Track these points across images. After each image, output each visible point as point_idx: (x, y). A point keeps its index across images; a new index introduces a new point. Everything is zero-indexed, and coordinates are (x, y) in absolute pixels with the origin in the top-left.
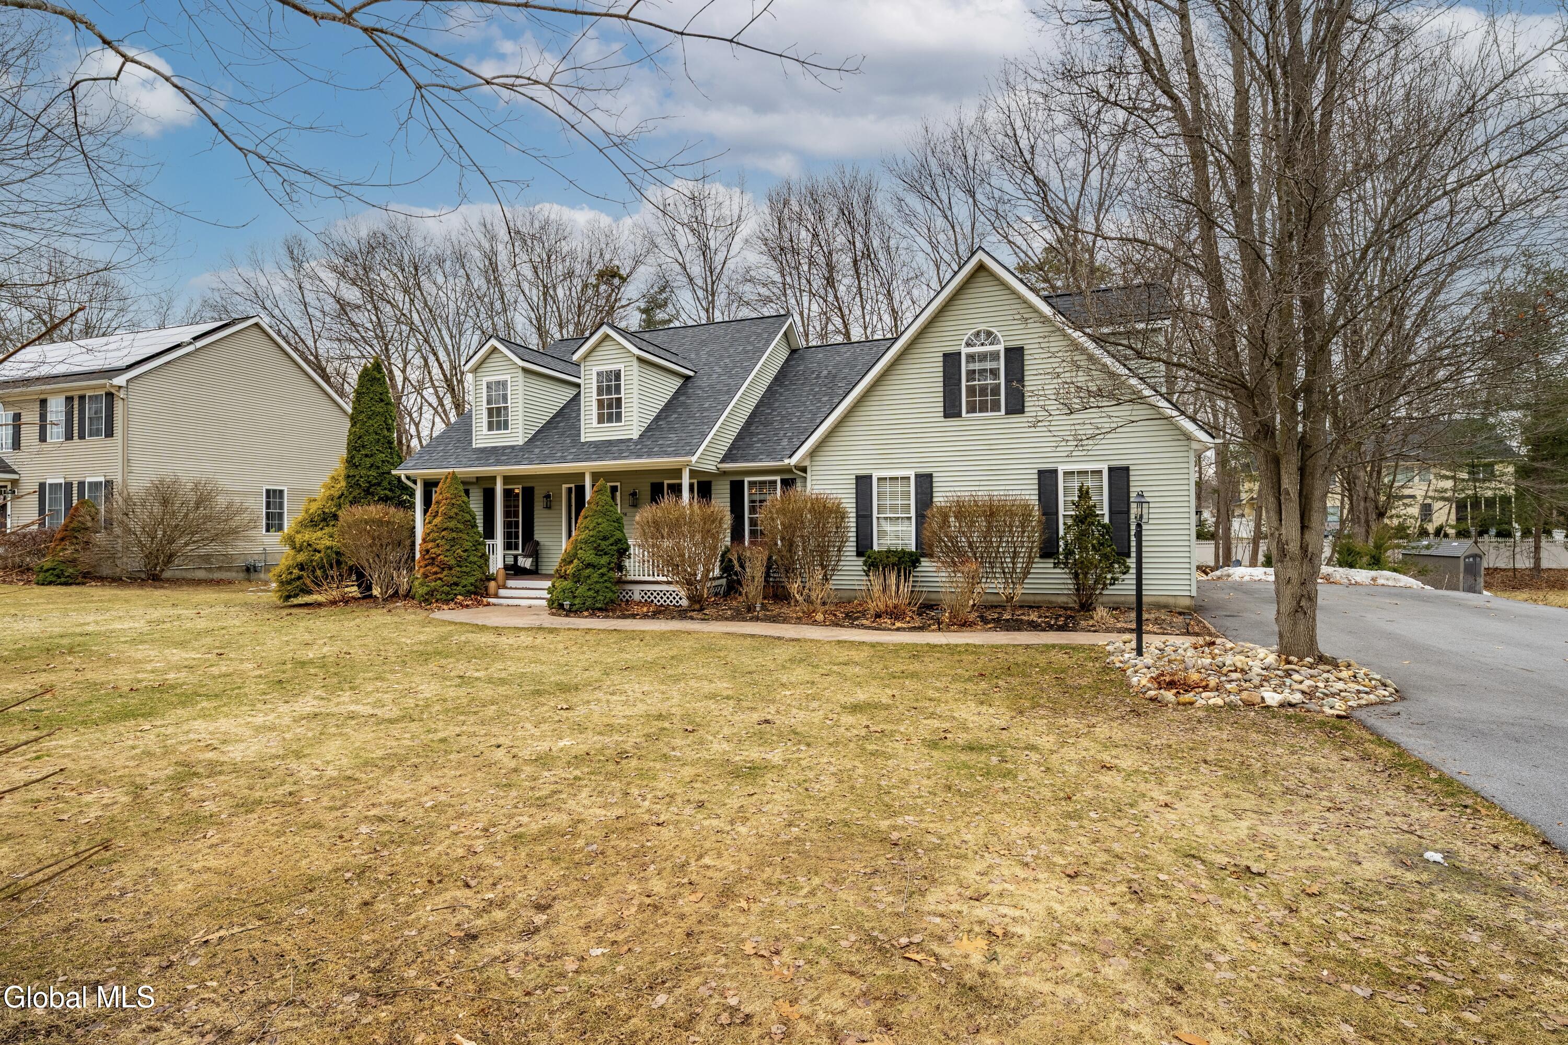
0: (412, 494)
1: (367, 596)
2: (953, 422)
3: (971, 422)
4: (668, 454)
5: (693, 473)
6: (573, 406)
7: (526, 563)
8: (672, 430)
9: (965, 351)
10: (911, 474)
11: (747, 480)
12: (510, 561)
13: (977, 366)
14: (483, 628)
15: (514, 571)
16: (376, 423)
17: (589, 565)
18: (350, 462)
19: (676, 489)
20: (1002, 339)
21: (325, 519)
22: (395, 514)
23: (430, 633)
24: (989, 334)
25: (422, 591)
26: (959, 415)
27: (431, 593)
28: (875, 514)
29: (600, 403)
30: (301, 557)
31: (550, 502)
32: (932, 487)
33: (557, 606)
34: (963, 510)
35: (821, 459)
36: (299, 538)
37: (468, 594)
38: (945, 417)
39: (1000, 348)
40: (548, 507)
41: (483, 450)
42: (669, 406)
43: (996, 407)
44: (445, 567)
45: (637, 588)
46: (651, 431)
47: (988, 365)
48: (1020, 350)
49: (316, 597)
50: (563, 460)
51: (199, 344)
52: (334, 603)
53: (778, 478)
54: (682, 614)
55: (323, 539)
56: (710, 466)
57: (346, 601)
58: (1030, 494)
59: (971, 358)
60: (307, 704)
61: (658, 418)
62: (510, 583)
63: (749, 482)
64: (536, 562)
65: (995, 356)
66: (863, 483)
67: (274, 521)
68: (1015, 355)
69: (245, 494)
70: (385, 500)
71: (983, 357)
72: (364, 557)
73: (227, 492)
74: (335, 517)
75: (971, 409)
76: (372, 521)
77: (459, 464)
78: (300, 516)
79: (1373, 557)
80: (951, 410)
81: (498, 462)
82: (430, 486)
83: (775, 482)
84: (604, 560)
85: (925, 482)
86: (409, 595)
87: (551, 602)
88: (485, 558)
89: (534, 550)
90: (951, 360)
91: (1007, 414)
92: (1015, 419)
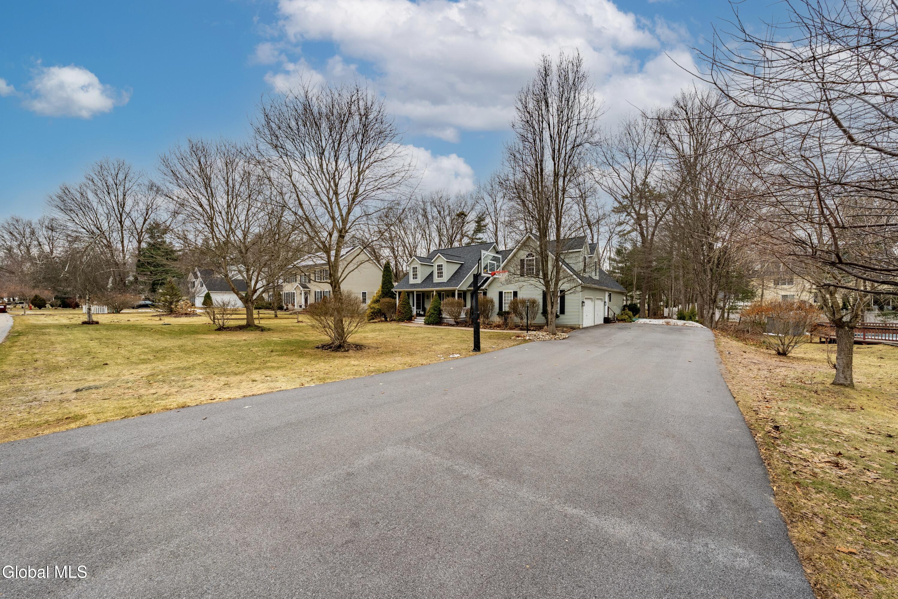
0: (396, 295)
1: (386, 320)
2: (522, 278)
3: (527, 278)
4: (452, 286)
5: (458, 291)
6: (431, 274)
7: (422, 313)
8: (454, 280)
9: (526, 259)
10: (512, 291)
12: (418, 312)
13: (529, 263)
14: (410, 327)
15: (418, 315)
16: (388, 278)
17: (432, 313)
18: (382, 287)
19: (453, 295)
21: (377, 301)
22: (392, 300)
23: (398, 326)
25: (398, 319)
26: (524, 276)
27: (399, 319)
28: (503, 302)
29: (438, 273)
30: (372, 310)
31: (428, 297)
32: (517, 295)
33: (427, 323)
34: (523, 302)
35: (491, 287)
36: (372, 306)
37: (407, 320)
39: (534, 258)
40: (428, 299)
41: (412, 284)
42: (456, 273)
43: (533, 274)
44: (402, 313)
45: (445, 320)
46: (450, 280)
47: (532, 263)
49: (376, 321)
50: (429, 287)
51: (348, 254)
52: (379, 322)
54: (453, 325)
55: (377, 306)
56: (465, 288)
57: (382, 321)
59: (527, 261)
60: (377, 333)
61: (452, 276)
62: (418, 318)
64: (425, 313)
65: (533, 260)
66: (501, 293)
67: (364, 300)
69: (357, 293)
70: (390, 297)
71: (530, 260)
72: (385, 311)
73: (354, 293)
74: (379, 301)
75: (527, 275)
76: (387, 302)
77: (406, 288)
78: (372, 300)
80: (522, 275)
81: (415, 288)
82: (400, 293)
84: (436, 312)
85: (515, 294)
86: (395, 320)
87: (425, 322)
88: (411, 311)
89: (424, 310)
90: (522, 261)
92: (537, 277)
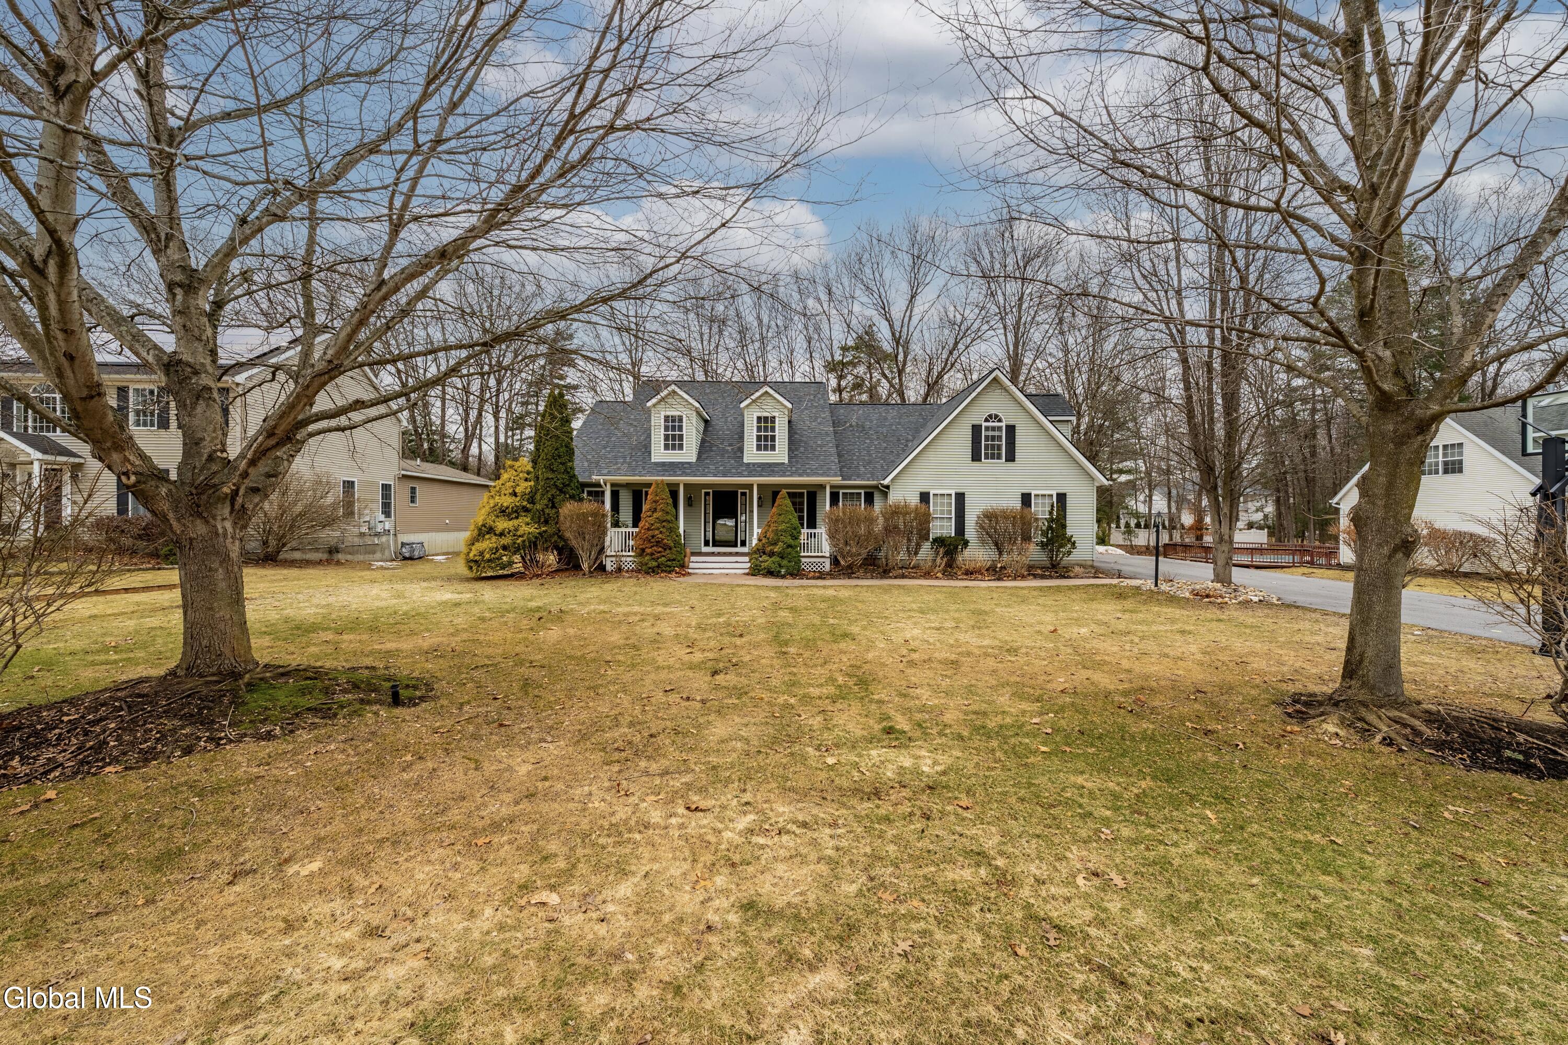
2: (976, 464)
8: (808, 458)
9: (984, 424)
10: (953, 492)
11: (841, 491)
13: (990, 433)
20: (1004, 420)
21: (515, 511)
24: (996, 416)
28: (931, 515)
29: (759, 437)
35: (898, 481)
38: (973, 461)
39: (1003, 424)
41: (664, 464)
42: (792, 442)
43: (999, 457)
46: (793, 458)
47: (996, 433)
48: (1014, 427)
50: (739, 475)
53: (862, 492)
58: (1017, 504)
59: (987, 428)
62: (693, 559)
63: (843, 494)
65: (1000, 428)
66: (924, 496)
68: (1011, 429)
71: (993, 429)
77: (649, 473)
79: (1102, 540)
80: (976, 457)
81: (681, 475)
83: (860, 494)
85: (961, 498)
90: (976, 429)
91: (1006, 461)
92: (1010, 464)
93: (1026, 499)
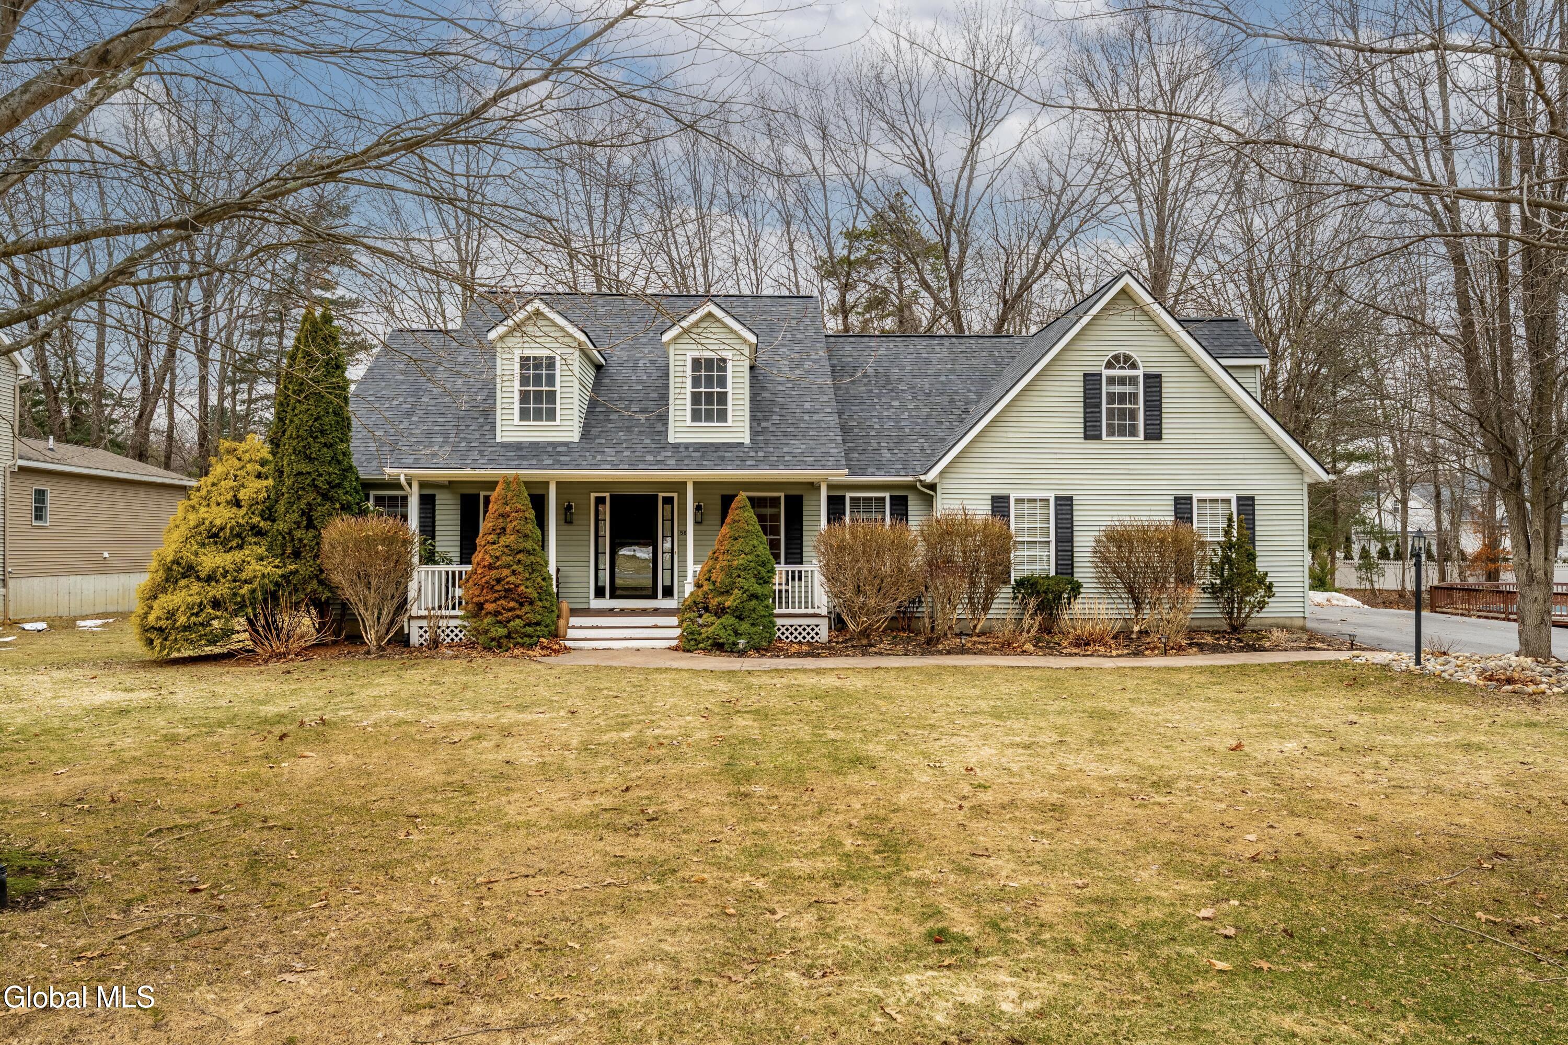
2: (1093, 444)
3: (1111, 444)
9: (1106, 373)
10: (1051, 496)
11: (848, 495)
13: (1117, 389)
20: (1141, 365)
21: (239, 533)
24: (1127, 358)
26: (1099, 437)
29: (696, 396)
31: (570, 515)
32: (1072, 510)
34: (1145, 536)
35: (952, 476)
38: (1085, 438)
39: (1139, 373)
40: (569, 521)
43: (1133, 432)
47: (1128, 389)
48: (1159, 377)
53: (887, 495)
58: (1165, 516)
59: (1111, 380)
63: (852, 499)
65: (1133, 381)
66: (999, 504)
68: (1154, 381)
71: (1122, 381)
75: (1111, 433)
79: (1320, 580)
80: (1091, 433)
81: (553, 464)
83: (883, 499)
85: (1065, 505)
90: (1091, 381)
91: (1146, 438)
92: (1153, 444)
93: (1183, 507)
